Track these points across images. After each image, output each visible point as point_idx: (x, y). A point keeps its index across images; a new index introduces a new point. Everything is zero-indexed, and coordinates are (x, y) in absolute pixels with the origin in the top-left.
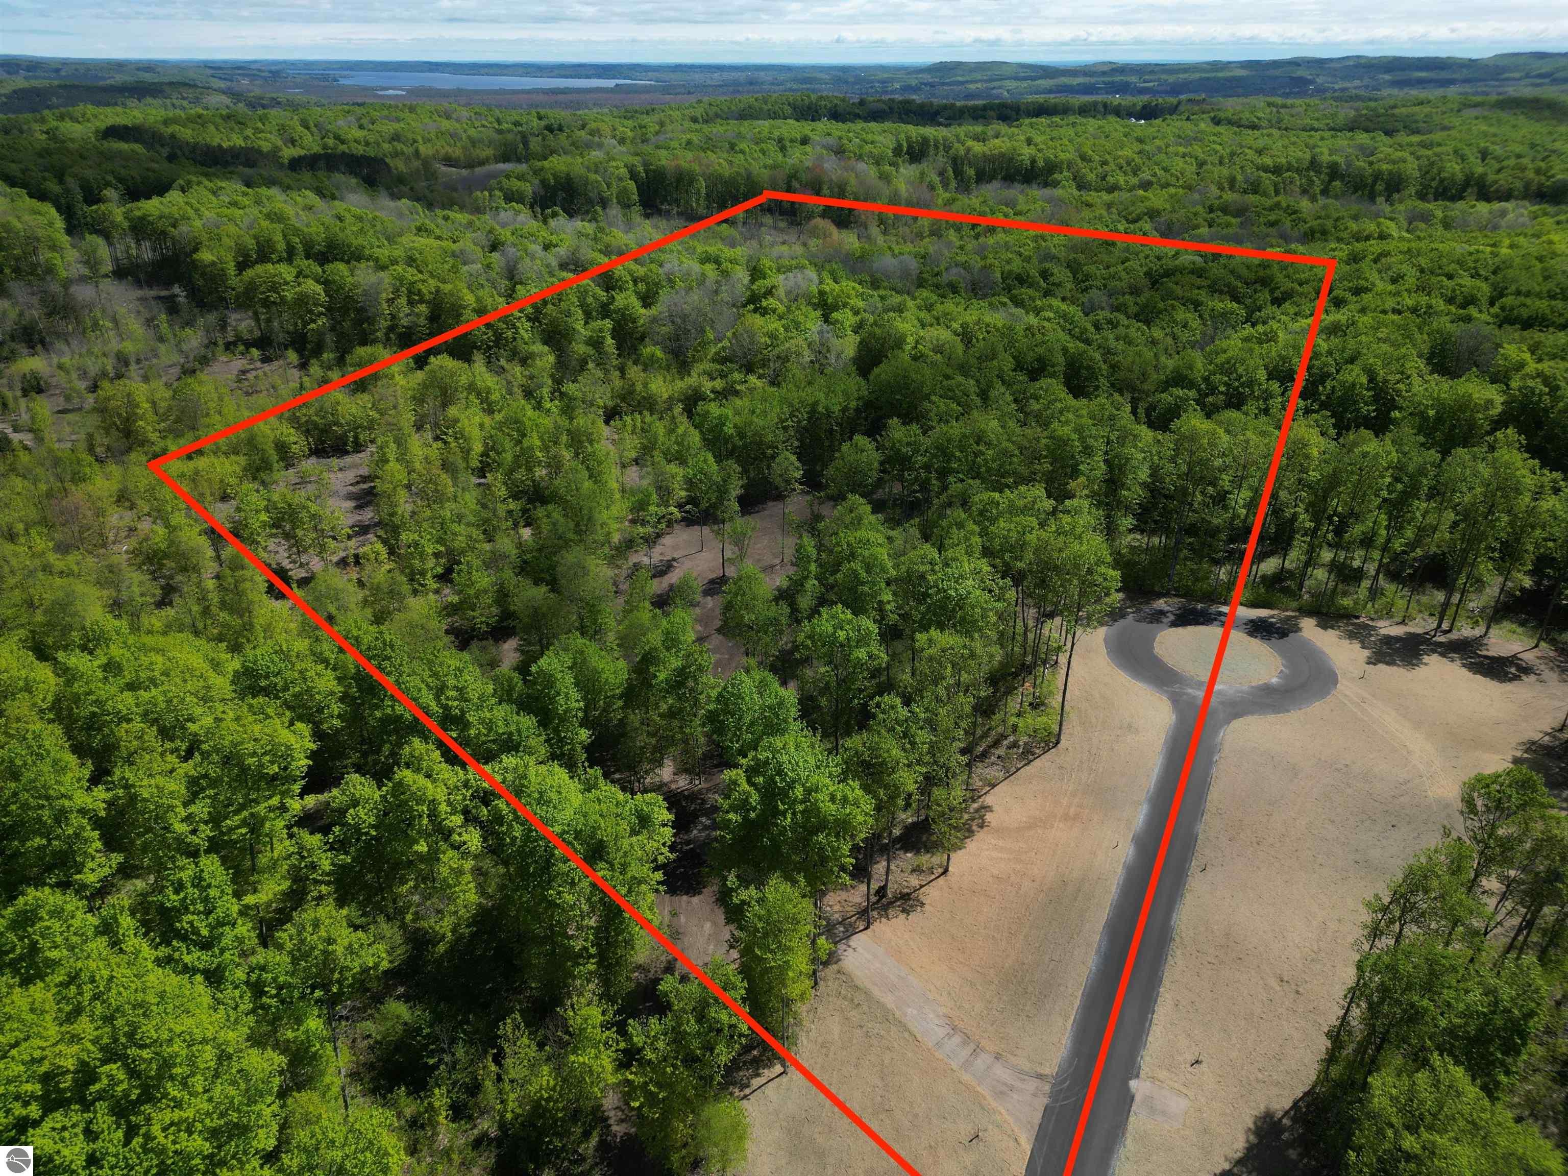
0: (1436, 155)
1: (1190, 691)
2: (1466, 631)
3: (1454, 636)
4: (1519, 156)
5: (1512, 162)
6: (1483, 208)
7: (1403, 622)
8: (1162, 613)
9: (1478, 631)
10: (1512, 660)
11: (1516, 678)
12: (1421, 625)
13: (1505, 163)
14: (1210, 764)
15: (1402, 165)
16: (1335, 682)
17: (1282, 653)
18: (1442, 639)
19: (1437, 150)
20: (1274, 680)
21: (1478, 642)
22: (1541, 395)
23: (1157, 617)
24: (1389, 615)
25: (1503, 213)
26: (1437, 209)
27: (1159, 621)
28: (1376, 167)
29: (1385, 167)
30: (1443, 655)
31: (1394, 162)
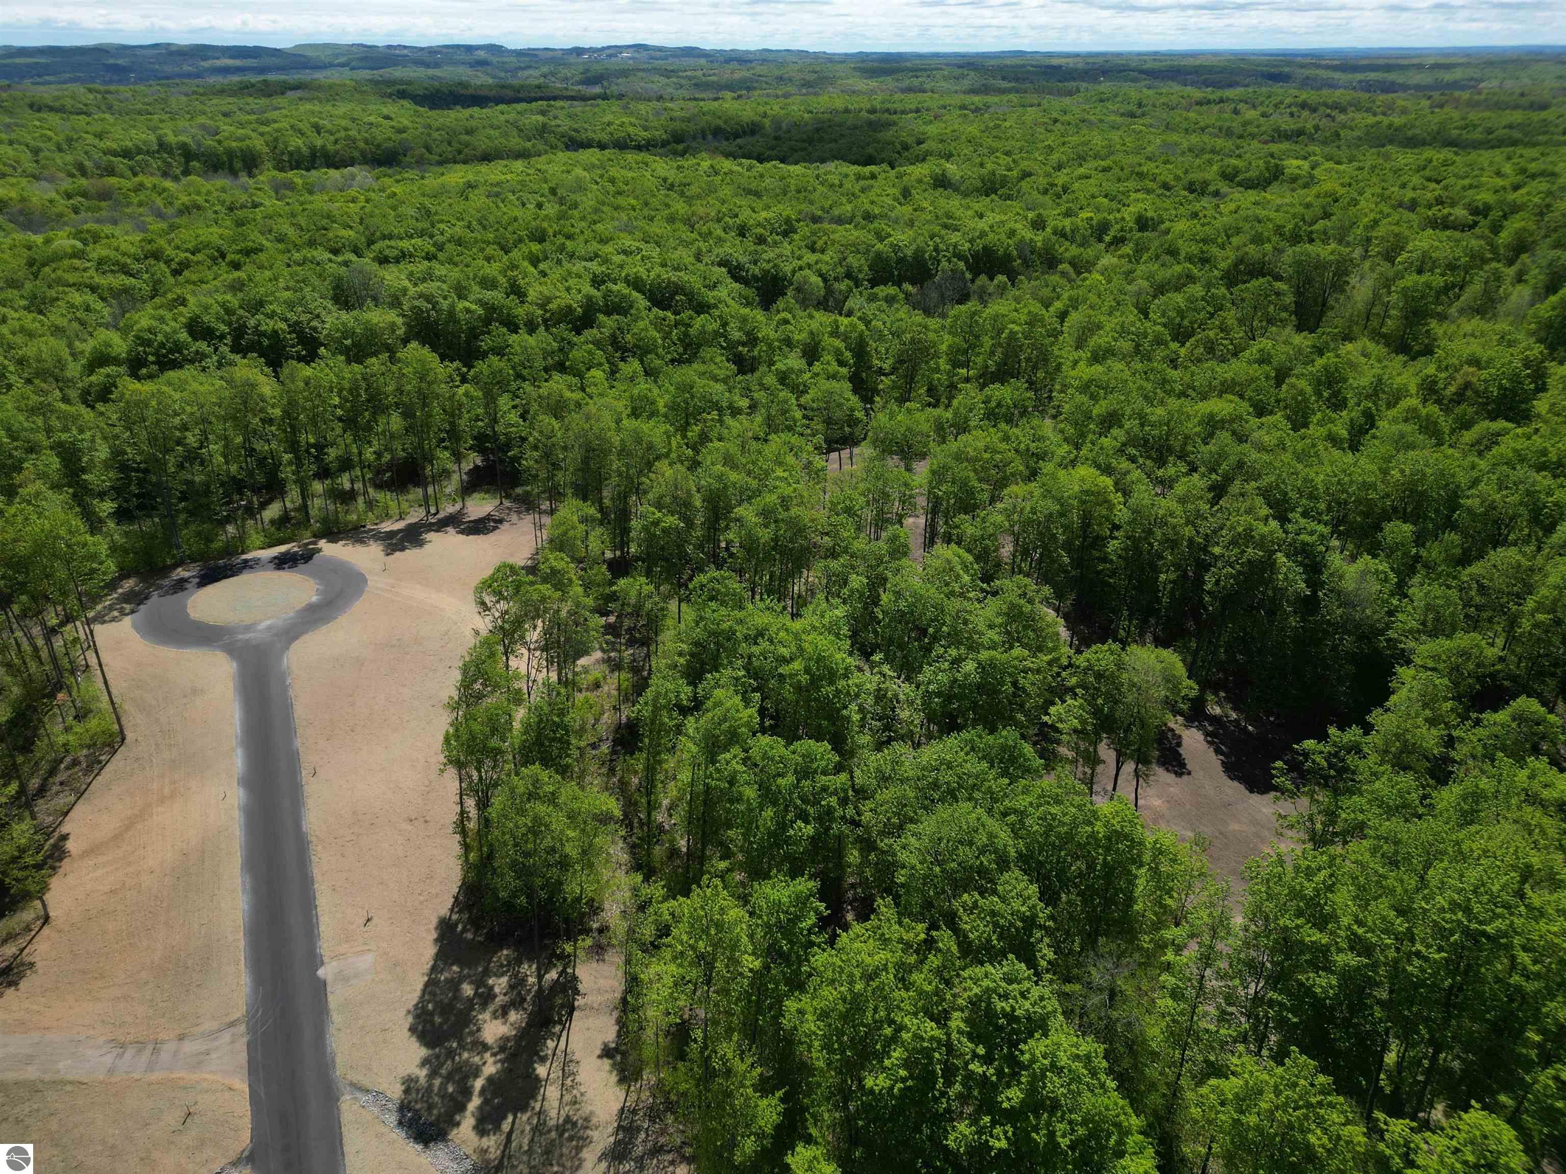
0: (277, 131)
1: (240, 637)
2: (450, 509)
3: (441, 515)
4: (346, 129)
5: (343, 134)
6: (333, 173)
7: (401, 518)
8: (183, 581)
9: (458, 506)
10: (488, 518)
11: (495, 528)
12: (415, 515)
13: (338, 135)
14: (285, 689)
15: (248, 142)
16: (365, 581)
17: (312, 575)
18: (433, 520)
19: (276, 126)
20: (314, 599)
21: (460, 513)
22: (428, 312)
23: (180, 585)
24: (388, 516)
25: (353, 176)
26: (296, 177)
27: (183, 589)
28: (226, 144)
29: (234, 144)
30: (438, 531)
31: (242, 140)
